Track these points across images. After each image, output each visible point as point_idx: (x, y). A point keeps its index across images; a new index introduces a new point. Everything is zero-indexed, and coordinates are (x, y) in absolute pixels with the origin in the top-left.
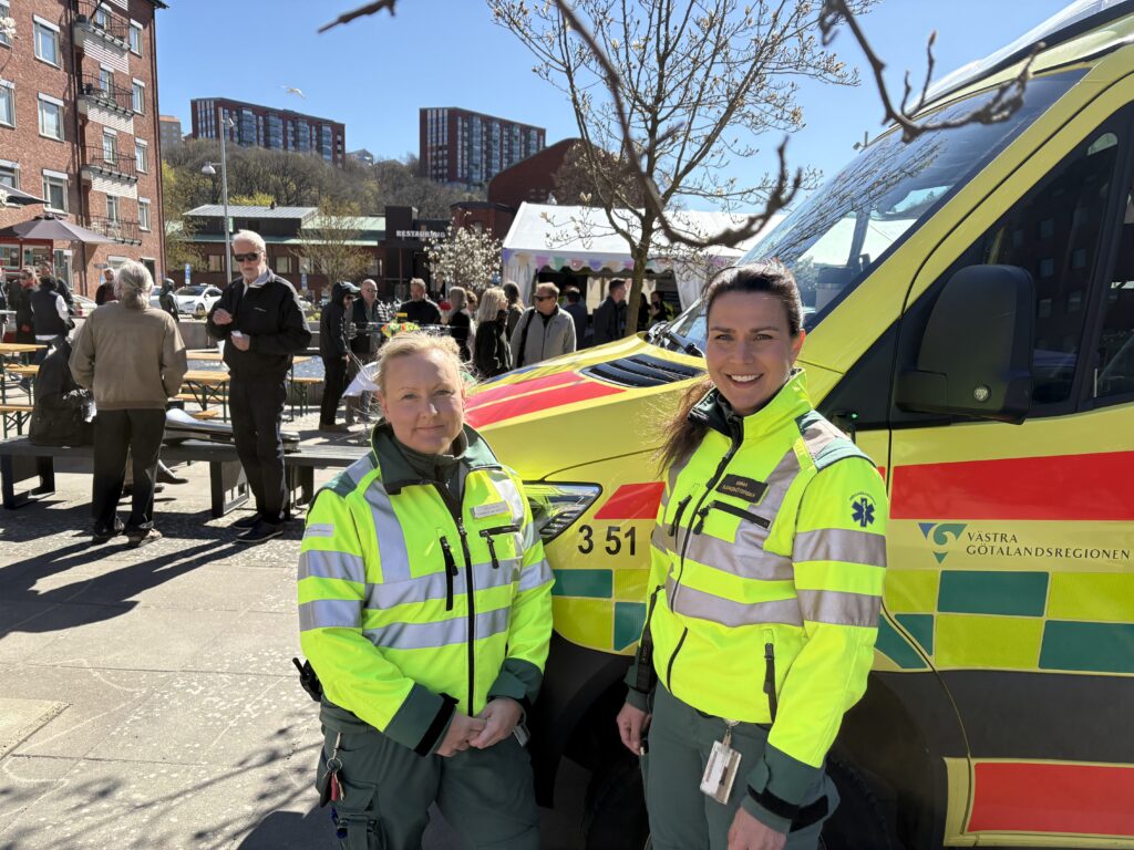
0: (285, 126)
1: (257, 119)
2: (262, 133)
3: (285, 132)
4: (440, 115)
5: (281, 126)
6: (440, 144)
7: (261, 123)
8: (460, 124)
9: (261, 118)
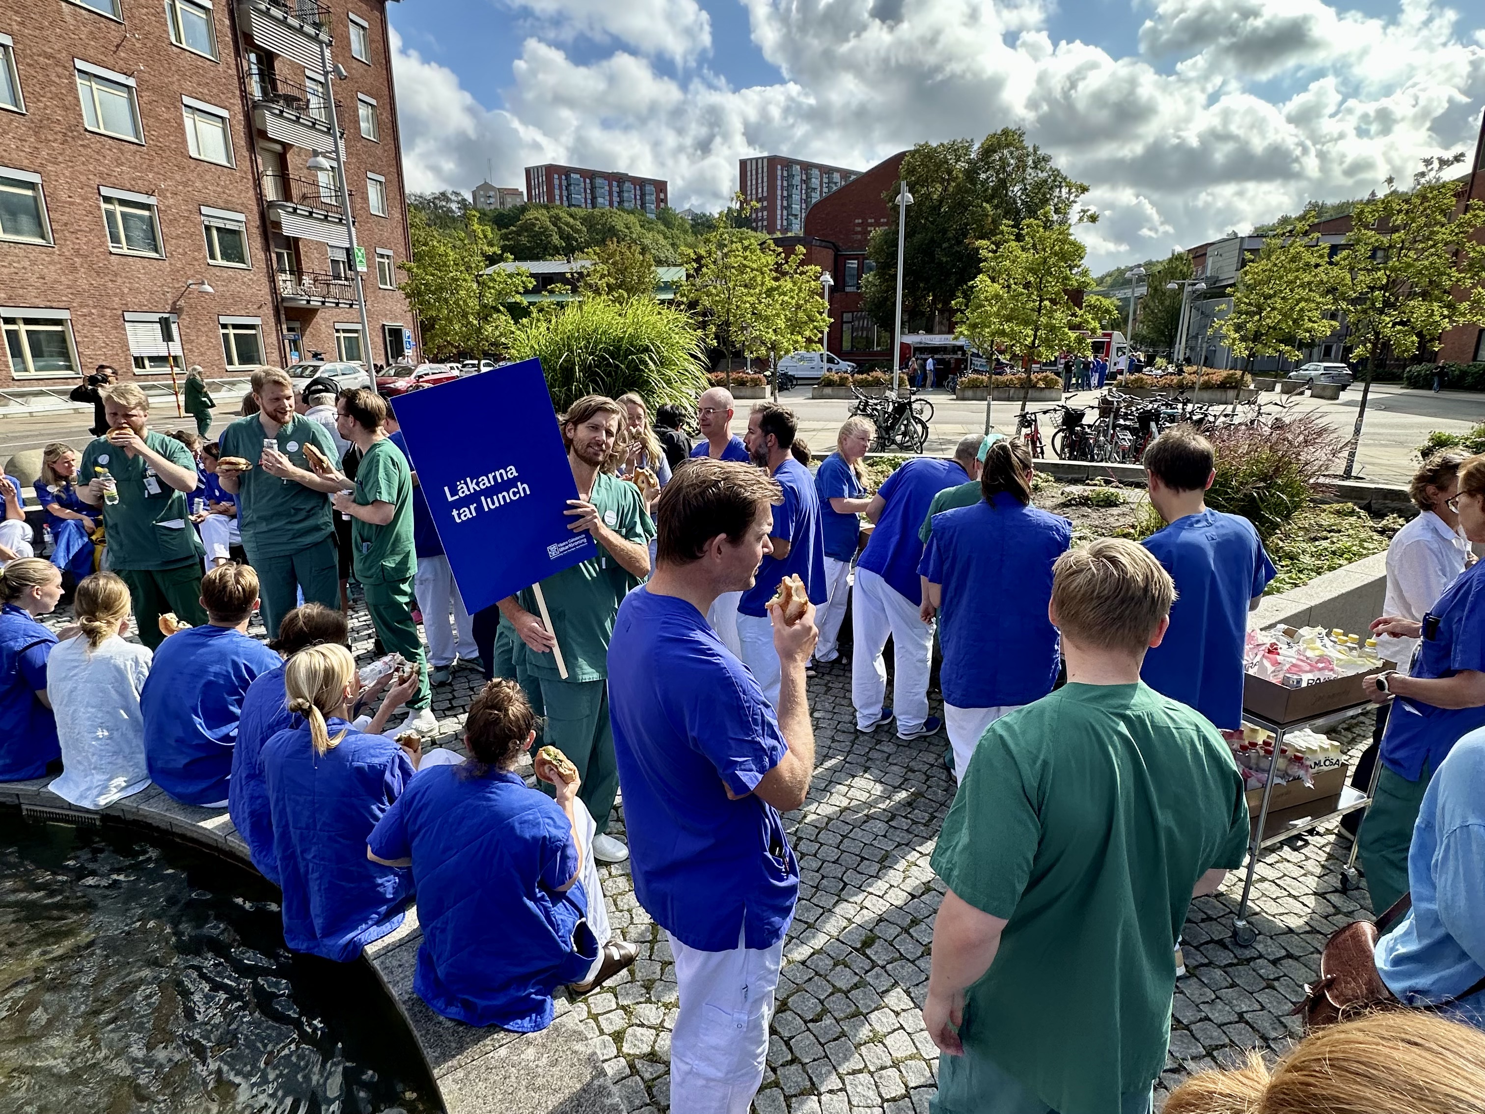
0: (610, 186)
1: (585, 182)
2: (589, 196)
3: (611, 193)
4: (760, 165)
5: (607, 188)
6: (760, 196)
7: (588, 186)
8: (779, 173)
9: (588, 181)
